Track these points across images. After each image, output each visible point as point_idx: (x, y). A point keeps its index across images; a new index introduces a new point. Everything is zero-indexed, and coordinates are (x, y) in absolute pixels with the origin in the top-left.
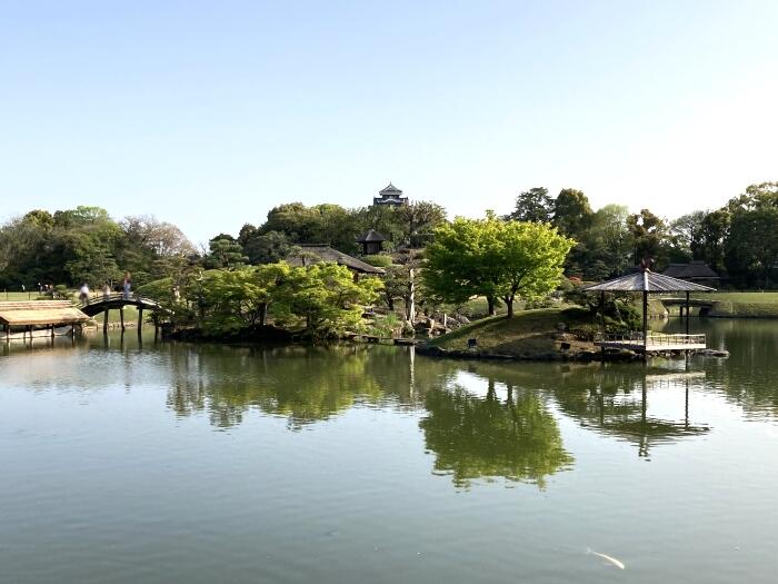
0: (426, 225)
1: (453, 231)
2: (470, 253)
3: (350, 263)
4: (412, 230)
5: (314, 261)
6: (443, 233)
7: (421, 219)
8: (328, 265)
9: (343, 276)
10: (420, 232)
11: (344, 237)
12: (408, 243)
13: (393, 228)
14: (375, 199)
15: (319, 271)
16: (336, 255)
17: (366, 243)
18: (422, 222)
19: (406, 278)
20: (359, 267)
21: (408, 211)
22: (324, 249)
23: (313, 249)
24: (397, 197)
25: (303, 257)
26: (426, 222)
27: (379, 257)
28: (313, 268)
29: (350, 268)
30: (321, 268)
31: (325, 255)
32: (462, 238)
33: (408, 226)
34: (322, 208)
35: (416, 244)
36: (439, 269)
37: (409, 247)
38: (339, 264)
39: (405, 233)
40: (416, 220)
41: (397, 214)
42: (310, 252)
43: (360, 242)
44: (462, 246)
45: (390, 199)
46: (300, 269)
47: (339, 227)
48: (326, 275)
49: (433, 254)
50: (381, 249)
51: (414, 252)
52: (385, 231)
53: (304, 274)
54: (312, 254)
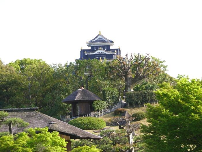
0: (144, 81)
1: (177, 92)
2: (197, 117)
3: (61, 128)
4: (127, 87)
5: (22, 127)
6: (165, 95)
7: (137, 75)
8: (37, 132)
9: (54, 143)
10: (136, 89)
11: (49, 96)
12: (123, 101)
13: (106, 85)
14: (83, 51)
15: (28, 138)
16: (46, 120)
17: (75, 103)
18: (138, 78)
19: (125, 143)
20: (72, 132)
21: (122, 66)
22: (32, 113)
23: (20, 113)
24: (108, 48)
25: (9, 124)
26: (144, 77)
27: (91, 118)
28: (22, 135)
29: (62, 134)
30: (30, 136)
31: (34, 120)
32: (186, 99)
33: (122, 83)
34: (22, 63)
35: (132, 102)
36: (163, 133)
37: (125, 106)
38: (51, 131)
39: (120, 91)
40: (131, 75)
41: (110, 69)
42: (17, 118)
43: (68, 102)
44: (187, 108)
45: (100, 51)
46: (7, 138)
47: (44, 85)
48: (36, 143)
49: (155, 117)
50: (93, 109)
51: (130, 112)
52: (96, 89)
53: (12, 143)
54: (19, 120)
